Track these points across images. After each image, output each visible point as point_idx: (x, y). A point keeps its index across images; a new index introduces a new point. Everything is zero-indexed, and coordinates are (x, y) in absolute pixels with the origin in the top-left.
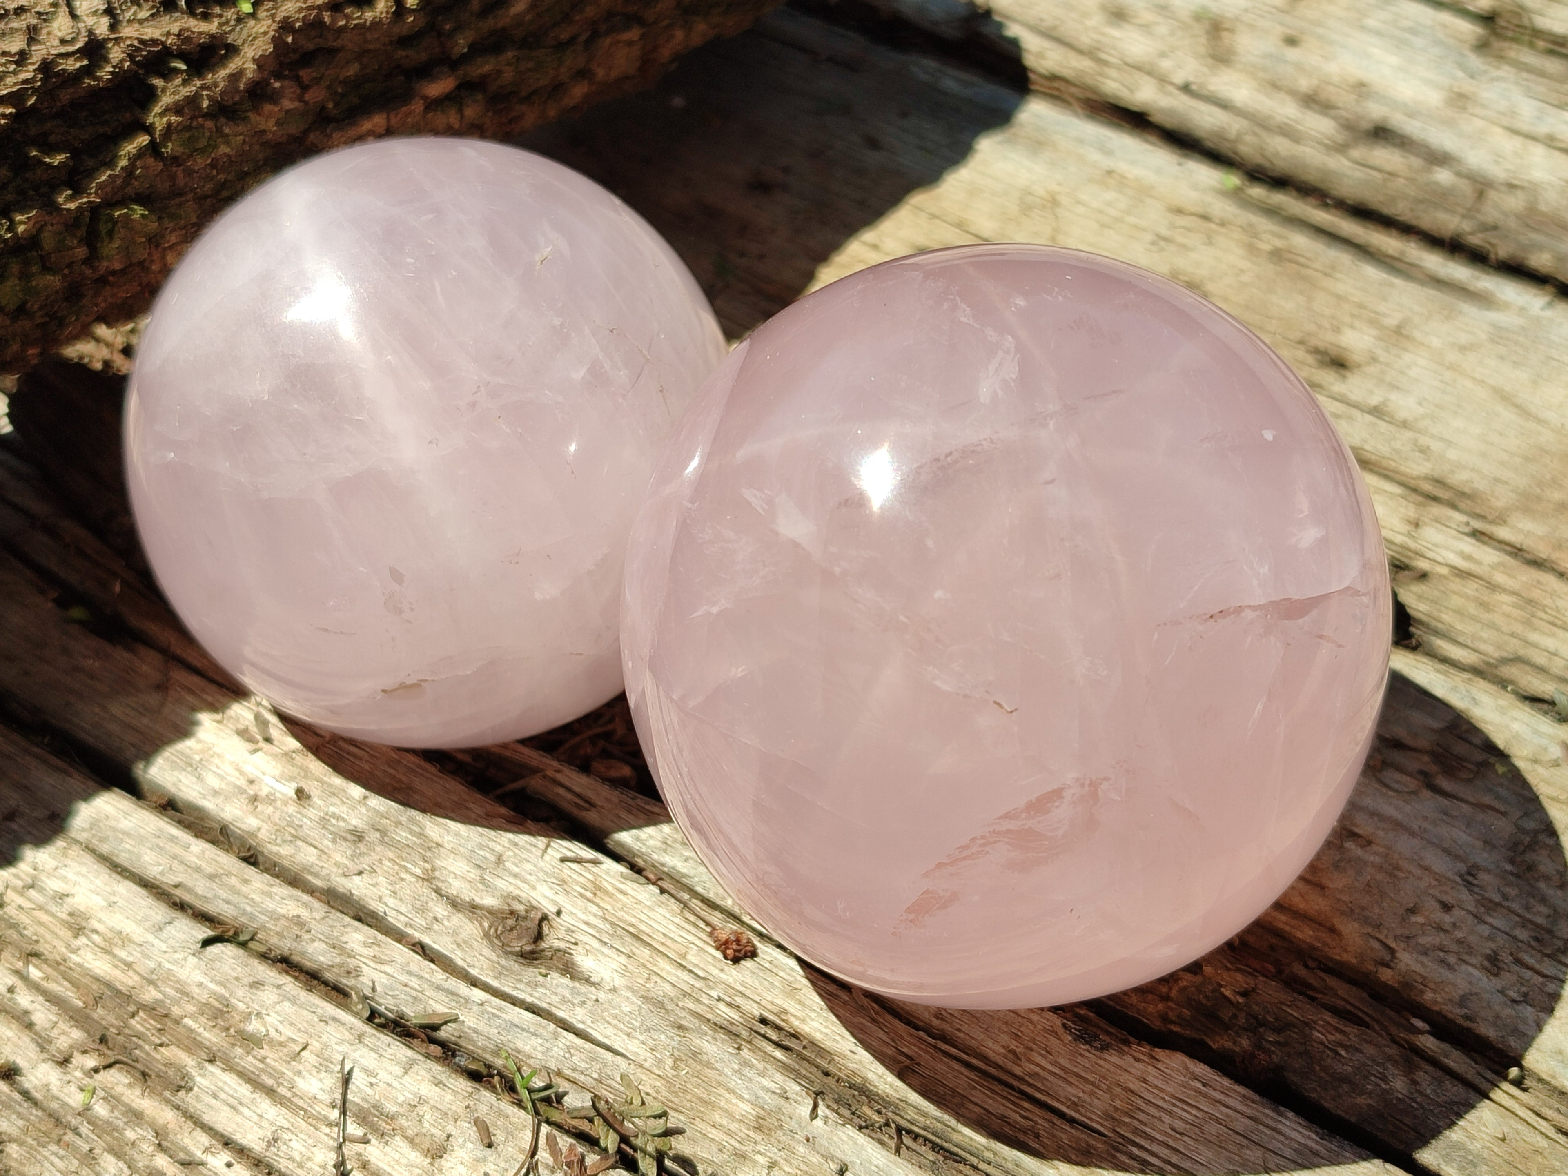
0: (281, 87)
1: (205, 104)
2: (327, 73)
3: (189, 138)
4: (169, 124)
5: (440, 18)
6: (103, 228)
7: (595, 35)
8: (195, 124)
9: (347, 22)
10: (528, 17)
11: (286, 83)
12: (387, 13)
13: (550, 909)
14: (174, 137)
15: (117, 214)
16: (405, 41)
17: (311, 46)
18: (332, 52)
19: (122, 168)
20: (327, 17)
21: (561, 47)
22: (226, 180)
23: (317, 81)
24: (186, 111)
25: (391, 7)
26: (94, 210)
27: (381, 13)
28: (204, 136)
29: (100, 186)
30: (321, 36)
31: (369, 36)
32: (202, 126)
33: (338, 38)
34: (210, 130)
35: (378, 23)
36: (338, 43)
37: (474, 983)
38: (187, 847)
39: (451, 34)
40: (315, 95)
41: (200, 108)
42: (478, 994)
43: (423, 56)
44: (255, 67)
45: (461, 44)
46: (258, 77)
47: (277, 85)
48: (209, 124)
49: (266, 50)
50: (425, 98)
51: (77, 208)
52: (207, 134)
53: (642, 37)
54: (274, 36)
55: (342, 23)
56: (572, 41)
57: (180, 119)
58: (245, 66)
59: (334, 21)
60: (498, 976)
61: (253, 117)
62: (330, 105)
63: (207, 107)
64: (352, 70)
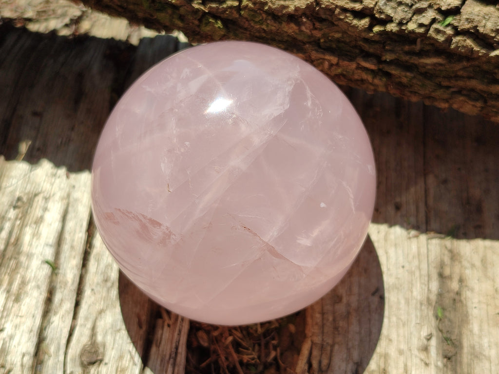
0: (305, 22)
1: (266, 8)
2: (325, 30)
3: (253, 15)
4: (247, 6)
5: (389, 42)
6: (204, 21)
7: (459, 92)
8: (258, 11)
9: (345, 18)
10: (429, 67)
11: (309, 22)
12: (363, 26)
13: (106, 360)
14: (246, 10)
15: (210, 20)
16: (367, 40)
17: (324, 16)
18: (333, 24)
19: (223, 7)
20: (337, 11)
21: (440, 86)
22: (265, 37)
23: (320, 29)
24: (257, 5)
25: (366, 25)
26: (204, 13)
27: (360, 25)
28: (259, 18)
29: (211, 7)
30: (331, 16)
31: (350, 29)
32: (261, 14)
33: (336, 21)
34: (263, 17)
35: (355, 27)
36: (336, 23)
37: (66, 354)
38: (81, 232)
39: (387, 51)
40: (317, 34)
41: (263, 8)
42: (62, 358)
43: (371, 50)
44: (293, 9)
45: (388, 57)
46: (293, 13)
47: (304, 20)
48: (264, 16)
49: (302, 6)
50: (358, 64)
51: (197, 9)
52: (261, 18)
53: (482, 108)
54: (308, 4)
55: (342, 17)
56: (448, 87)
57: (252, 6)
58: (290, 6)
59: (339, 14)
60: (72, 360)
61: (284, 24)
62: (322, 41)
63: (266, 10)
64: (338, 35)
